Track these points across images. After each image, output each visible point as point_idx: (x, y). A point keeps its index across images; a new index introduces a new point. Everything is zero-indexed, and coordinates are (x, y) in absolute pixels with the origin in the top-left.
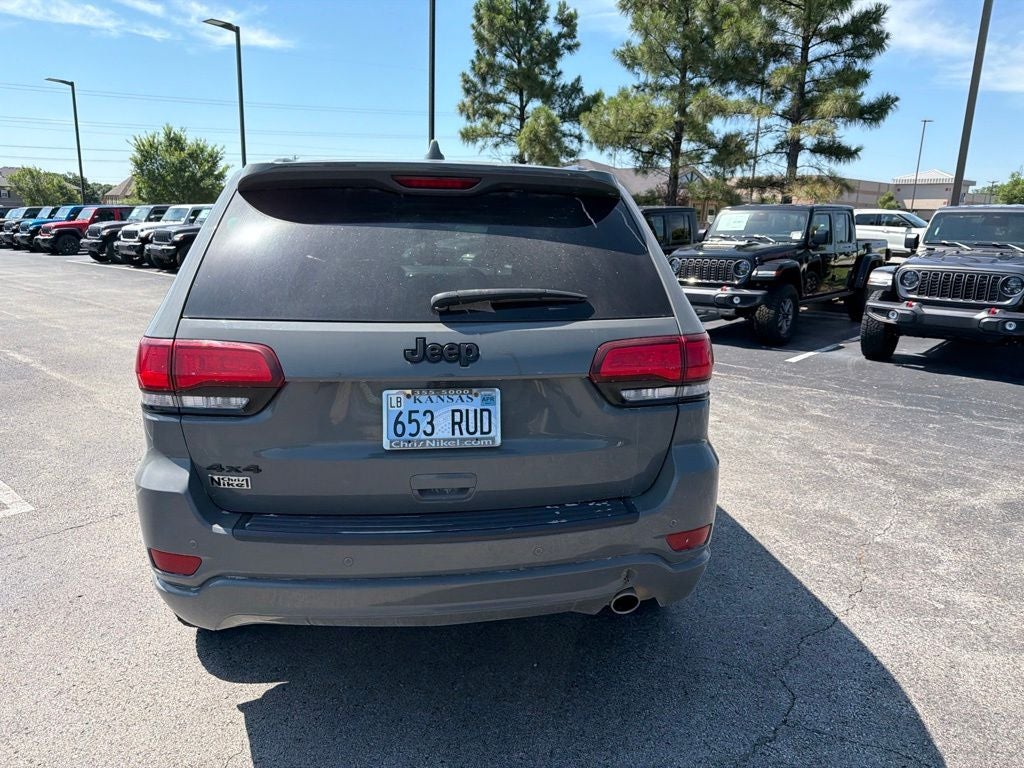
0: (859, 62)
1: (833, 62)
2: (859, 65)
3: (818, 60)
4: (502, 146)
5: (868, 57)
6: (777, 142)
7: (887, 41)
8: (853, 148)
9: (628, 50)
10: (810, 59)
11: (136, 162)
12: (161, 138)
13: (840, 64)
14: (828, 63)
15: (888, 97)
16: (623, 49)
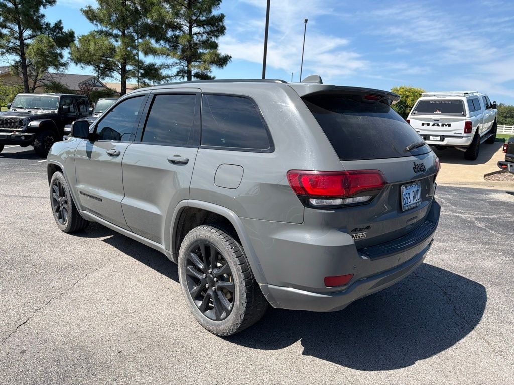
0: (213, 38)
1: (202, 36)
2: (214, 39)
3: (195, 34)
4: (7, 55)
5: (217, 36)
6: (178, 70)
7: (225, 31)
8: (212, 77)
9: (90, 10)
10: (193, 33)
13: (205, 37)
14: (200, 37)
15: (228, 56)
16: (87, 9)
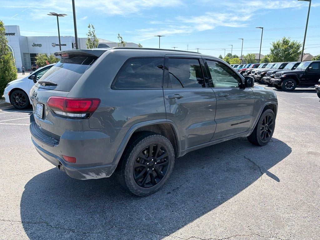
11: (271, 50)
12: (282, 42)
